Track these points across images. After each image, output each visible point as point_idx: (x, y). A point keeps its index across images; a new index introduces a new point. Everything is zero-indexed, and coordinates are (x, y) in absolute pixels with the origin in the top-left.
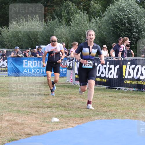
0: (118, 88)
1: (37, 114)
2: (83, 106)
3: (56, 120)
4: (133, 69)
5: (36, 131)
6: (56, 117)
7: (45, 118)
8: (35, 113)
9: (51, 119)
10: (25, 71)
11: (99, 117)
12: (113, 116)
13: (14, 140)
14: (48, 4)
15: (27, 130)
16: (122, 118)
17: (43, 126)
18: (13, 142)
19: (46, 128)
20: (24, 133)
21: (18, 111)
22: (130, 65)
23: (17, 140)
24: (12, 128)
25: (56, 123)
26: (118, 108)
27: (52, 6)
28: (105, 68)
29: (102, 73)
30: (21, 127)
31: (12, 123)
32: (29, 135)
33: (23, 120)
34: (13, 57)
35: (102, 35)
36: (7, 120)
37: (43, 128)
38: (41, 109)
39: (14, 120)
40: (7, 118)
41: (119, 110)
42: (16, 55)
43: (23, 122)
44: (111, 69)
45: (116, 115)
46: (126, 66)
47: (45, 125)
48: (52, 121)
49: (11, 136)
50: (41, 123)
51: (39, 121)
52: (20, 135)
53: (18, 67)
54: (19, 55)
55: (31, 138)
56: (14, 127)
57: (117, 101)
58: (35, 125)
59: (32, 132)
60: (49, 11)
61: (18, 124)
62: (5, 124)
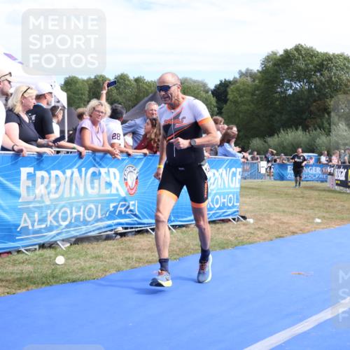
1: (301, 214)
3: (318, 220)
5: (301, 230)
6: (319, 218)
7: (308, 219)
8: (299, 214)
9: (314, 220)
10: (289, 176)
13: (280, 237)
14: (312, 116)
15: (292, 229)
19: (309, 227)
20: (290, 232)
21: (284, 212)
23: (283, 237)
24: (278, 226)
25: (318, 224)
27: (315, 118)
30: (287, 226)
31: (278, 221)
32: (294, 233)
36: (274, 220)
37: (307, 227)
38: (304, 211)
39: (280, 219)
40: (274, 217)
42: (281, 162)
43: (289, 221)
47: (308, 225)
48: (315, 222)
49: (278, 234)
50: (305, 223)
51: (303, 221)
52: (286, 233)
53: (283, 172)
54: (284, 161)
55: (296, 236)
56: (280, 225)
58: (299, 225)
59: (297, 230)
61: (284, 223)
62: (273, 222)
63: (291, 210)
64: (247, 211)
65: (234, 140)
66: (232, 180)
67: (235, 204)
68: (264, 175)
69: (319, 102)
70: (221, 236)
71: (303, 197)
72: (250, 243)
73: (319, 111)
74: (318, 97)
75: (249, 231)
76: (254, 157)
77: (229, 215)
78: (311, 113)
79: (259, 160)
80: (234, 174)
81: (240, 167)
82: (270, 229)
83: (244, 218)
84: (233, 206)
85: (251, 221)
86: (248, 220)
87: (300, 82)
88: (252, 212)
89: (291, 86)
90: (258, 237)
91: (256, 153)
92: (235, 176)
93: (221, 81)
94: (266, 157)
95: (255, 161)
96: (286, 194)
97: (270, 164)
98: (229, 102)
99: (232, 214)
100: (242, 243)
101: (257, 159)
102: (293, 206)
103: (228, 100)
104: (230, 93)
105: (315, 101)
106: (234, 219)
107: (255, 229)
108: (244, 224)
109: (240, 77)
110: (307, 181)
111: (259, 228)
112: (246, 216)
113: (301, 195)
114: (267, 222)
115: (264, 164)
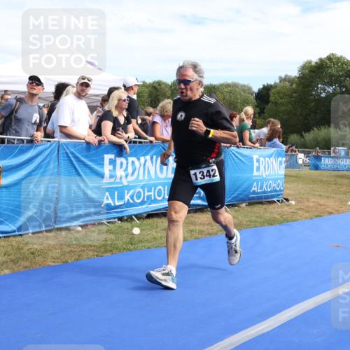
1: (336, 198)
5: (336, 211)
7: (342, 202)
8: (333, 198)
9: (347, 202)
10: (323, 166)
15: (328, 209)
17: (341, 208)
19: (343, 209)
21: (320, 196)
23: (321, 216)
24: (317, 208)
30: (324, 207)
31: (316, 204)
32: (330, 213)
36: (313, 202)
39: (318, 202)
40: (312, 200)
43: (325, 204)
47: (343, 207)
49: (316, 214)
50: (339, 205)
51: (337, 203)
53: (317, 163)
55: (332, 216)
58: (335, 207)
59: (333, 211)
61: (321, 205)
62: (311, 204)
63: (326, 194)
64: (289, 195)
67: (281, 188)
68: (301, 165)
70: (268, 215)
71: (336, 184)
72: (294, 221)
75: (292, 210)
77: (274, 198)
79: (297, 152)
80: (280, 163)
82: (309, 210)
83: (287, 200)
85: (293, 202)
86: (290, 202)
87: (332, 86)
88: (292, 195)
89: (324, 90)
90: (300, 216)
93: (264, 85)
100: (287, 220)
101: (295, 152)
102: (328, 191)
103: (269, 102)
104: (271, 95)
106: (279, 201)
108: (288, 205)
109: (280, 82)
111: (300, 208)
112: (289, 198)
113: (334, 182)
114: (306, 204)
115: (301, 156)
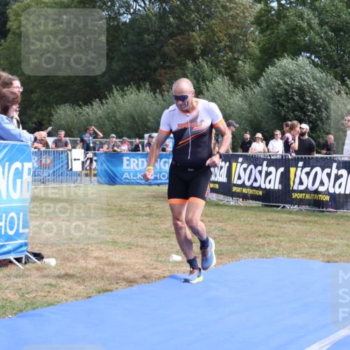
0: (282, 205)
1: (146, 247)
2: (222, 236)
3: (176, 258)
4: (308, 174)
5: (144, 277)
6: (177, 253)
7: (159, 255)
8: (141, 247)
9: (169, 256)
10: (126, 175)
11: (250, 253)
12: (274, 253)
13: (107, 291)
14: (167, 64)
15: (127, 274)
16: (288, 256)
17: (155, 269)
18: (106, 293)
19: (160, 271)
21: (114, 243)
22: (303, 167)
23: (111, 290)
24: (103, 270)
25: (176, 263)
26: (281, 238)
27: (173, 68)
28: (260, 172)
29: (255, 180)
30: (118, 270)
31: (103, 262)
32: (131, 282)
33: (123, 258)
34: (106, 153)
35: (255, 116)
36: (96, 258)
37: (156, 271)
38: (152, 240)
39: (107, 257)
40: (96, 254)
41: (283, 243)
42: (111, 150)
43: (123, 261)
44: (270, 173)
45: (278, 251)
46: (295, 169)
47: (159, 267)
48: (171, 260)
49: (101, 285)
50: (152, 263)
51: (148, 259)
52: (117, 283)
53: (113, 169)
54: (116, 148)
55: (135, 288)
56: (107, 268)
57: (280, 227)
58: (141, 267)
60: (167, 76)
61: (113, 265)
62: (92, 264)
63: (127, 240)
64: (45, 245)
65: (15, 107)
66: (15, 184)
67: (21, 231)
68: (79, 174)
69: (179, 38)
71: (150, 215)
72: (50, 305)
73: (179, 54)
74: (178, 28)
75: (48, 281)
76: (60, 140)
77: (9, 252)
78: (165, 57)
79: (70, 147)
80: (18, 174)
81: (30, 161)
83: (39, 256)
84: (18, 235)
85: (52, 262)
86: (45, 260)
88: (53, 245)
90: (64, 293)
91: (63, 133)
92: (21, 178)
94: (82, 141)
95: (61, 149)
96: (120, 210)
97: (90, 155)
98: (10, 35)
99: (14, 250)
100: (33, 305)
101: (66, 145)
102: (132, 232)
104: (12, 16)
105: (172, 35)
106: (19, 260)
107: (59, 277)
108: (38, 269)
110: (158, 185)
111: (67, 275)
112: (43, 253)
113: (148, 211)
114: (82, 263)
115: (78, 153)
